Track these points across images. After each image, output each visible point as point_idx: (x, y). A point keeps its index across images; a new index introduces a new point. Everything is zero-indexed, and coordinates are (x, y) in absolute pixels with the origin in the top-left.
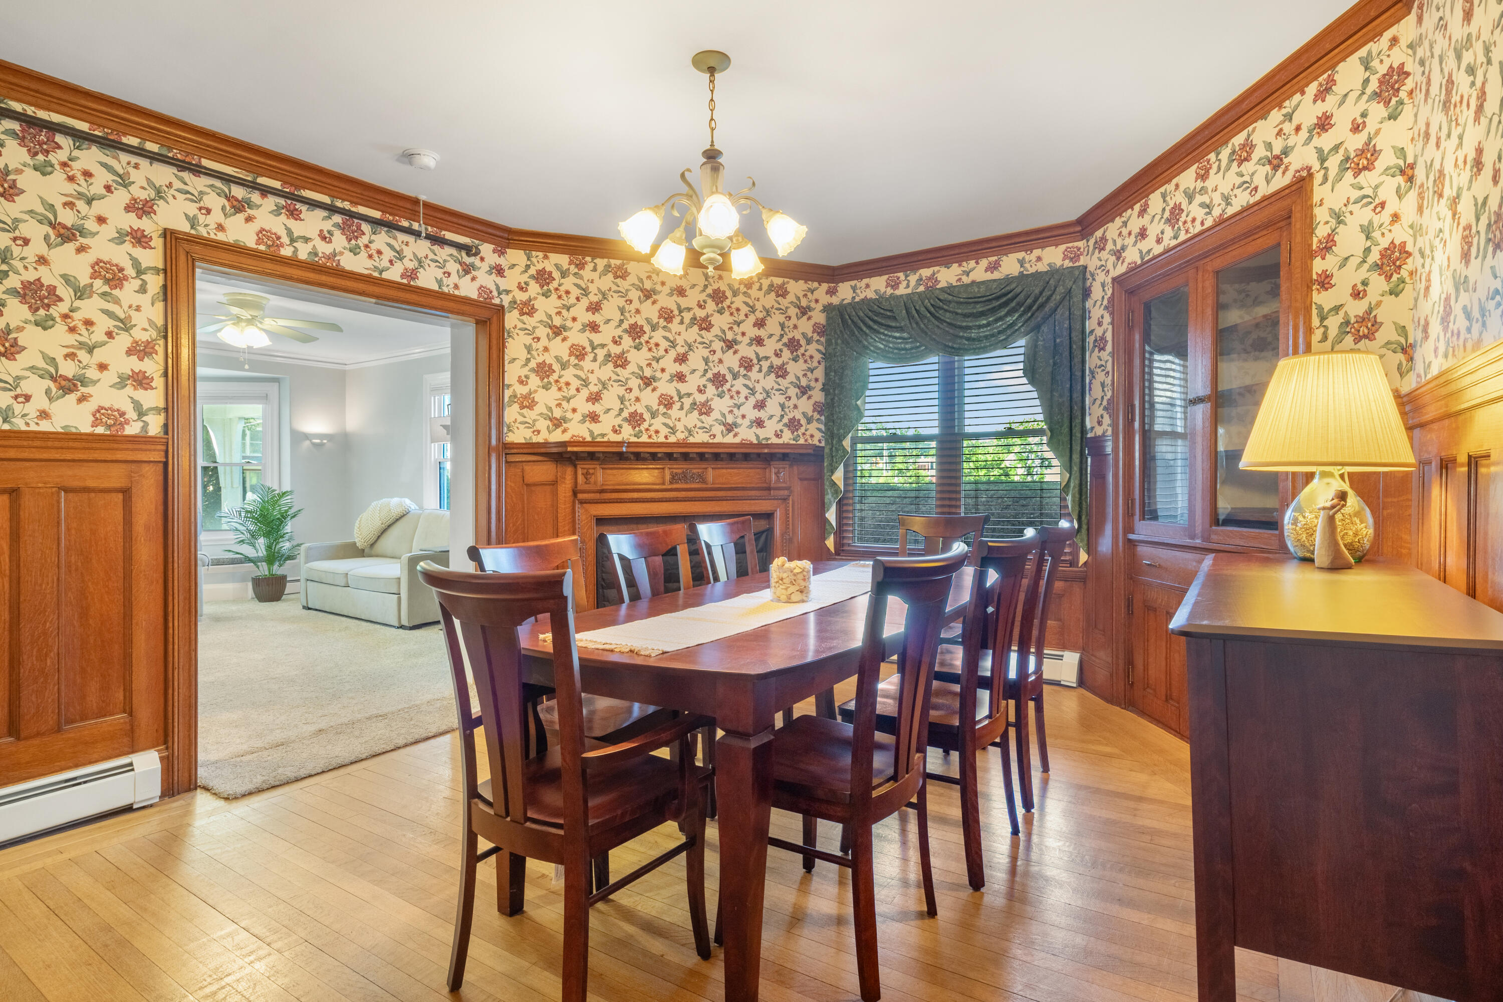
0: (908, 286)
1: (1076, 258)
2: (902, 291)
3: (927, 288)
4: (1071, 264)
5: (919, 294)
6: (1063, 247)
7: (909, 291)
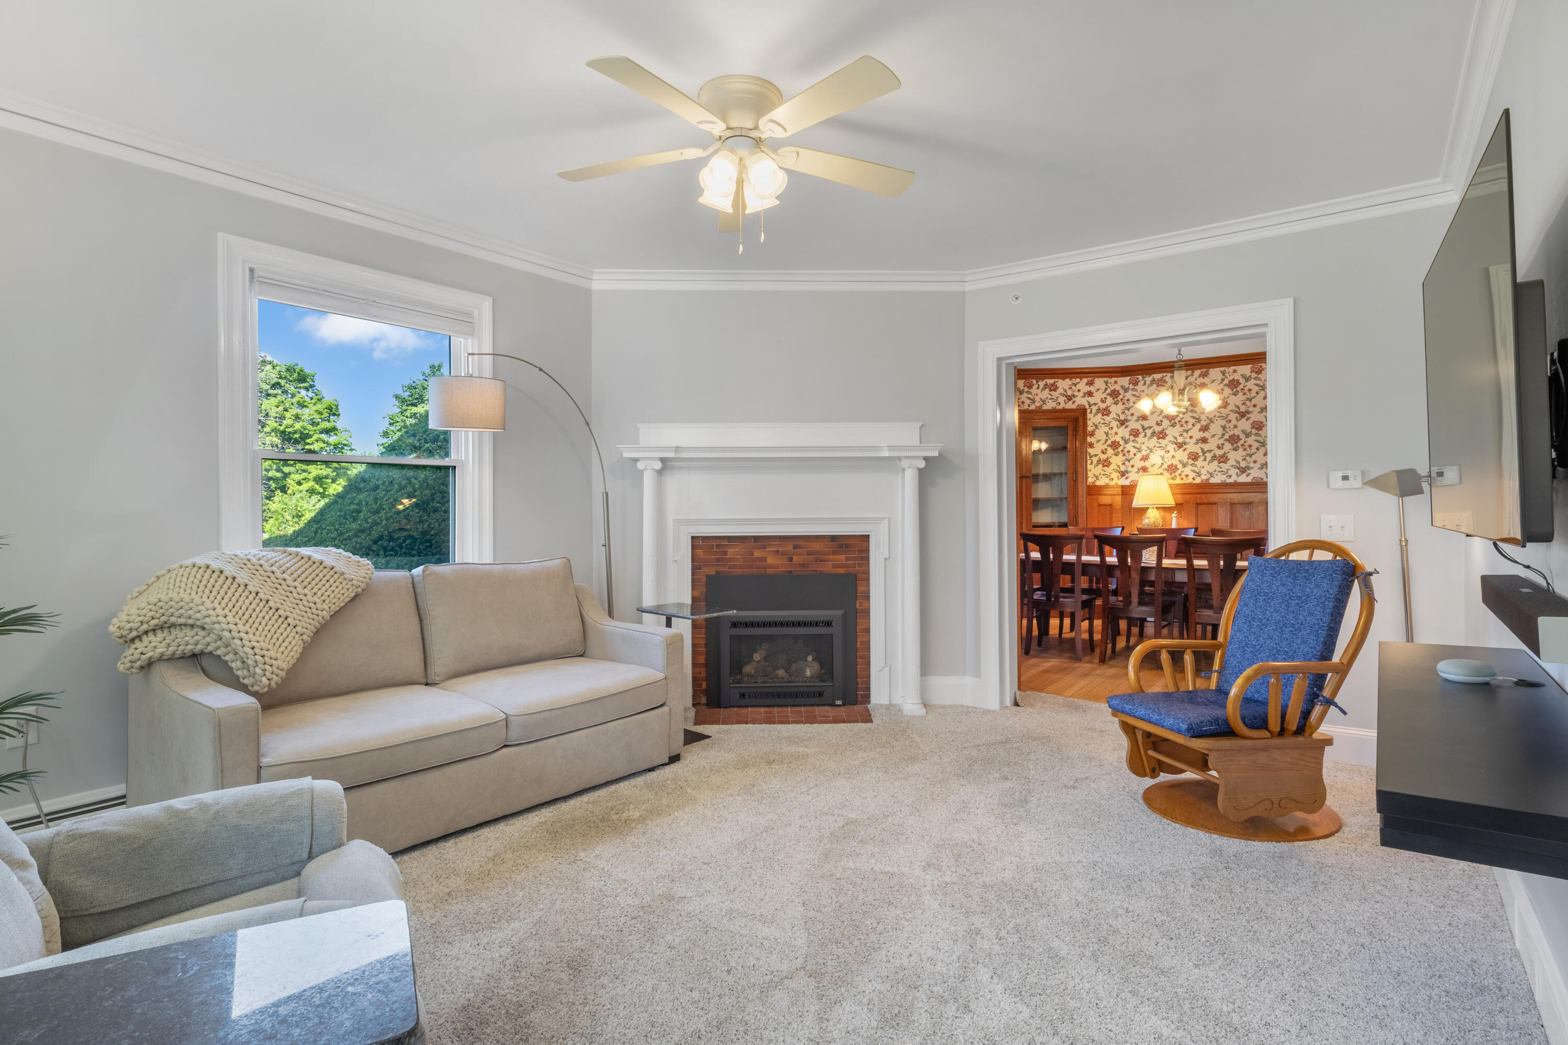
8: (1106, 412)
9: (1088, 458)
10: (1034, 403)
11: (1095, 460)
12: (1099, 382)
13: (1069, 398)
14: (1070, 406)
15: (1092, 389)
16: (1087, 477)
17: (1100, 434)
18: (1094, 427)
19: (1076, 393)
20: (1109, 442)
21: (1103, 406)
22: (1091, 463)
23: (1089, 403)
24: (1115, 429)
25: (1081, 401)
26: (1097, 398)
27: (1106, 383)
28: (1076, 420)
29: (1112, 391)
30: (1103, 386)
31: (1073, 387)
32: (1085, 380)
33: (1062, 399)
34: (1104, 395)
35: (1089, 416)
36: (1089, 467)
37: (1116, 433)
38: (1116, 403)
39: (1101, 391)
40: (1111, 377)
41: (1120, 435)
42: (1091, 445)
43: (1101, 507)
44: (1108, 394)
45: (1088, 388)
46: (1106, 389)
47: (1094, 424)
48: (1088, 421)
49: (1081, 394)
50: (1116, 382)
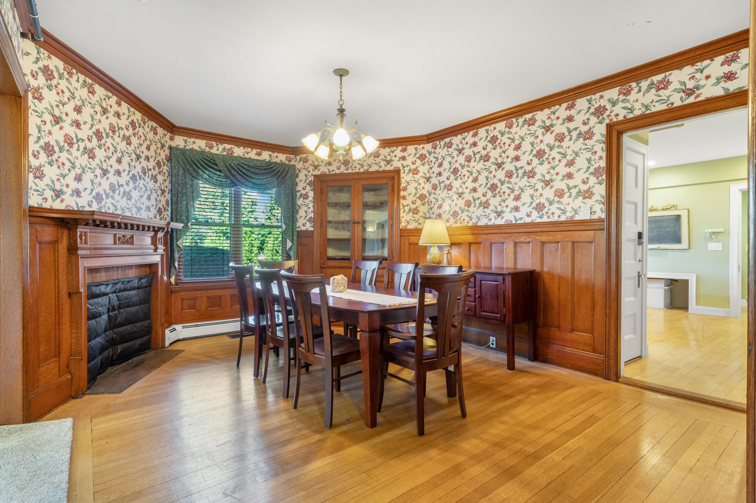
0: (218, 150)
1: (290, 161)
2: (214, 151)
3: (228, 154)
4: (288, 163)
5: (223, 155)
6: (285, 155)
7: (218, 152)
8: (415, 172)
9: (401, 207)
10: (363, 167)
11: (407, 209)
12: (411, 149)
13: (388, 162)
14: (389, 168)
15: (405, 154)
16: (400, 223)
17: (411, 189)
18: (406, 184)
19: (393, 158)
20: (418, 195)
21: (413, 167)
22: (404, 212)
23: (403, 165)
24: (423, 185)
25: (397, 164)
26: (410, 160)
27: (416, 149)
28: (393, 178)
29: (420, 155)
30: (414, 152)
31: (391, 154)
32: (400, 148)
33: (383, 163)
34: (415, 159)
35: (402, 175)
36: (402, 214)
37: (423, 188)
38: (423, 165)
39: (412, 156)
40: (419, 144)
41: (426, 189)
42: (404, 198)
43: (412, 246)
44: (418, 158)
45: (402, 154)
46: (416, 154)
47: (406, 181)
48: (402, 179)
49: (397, 158)
50: (423, 148)
